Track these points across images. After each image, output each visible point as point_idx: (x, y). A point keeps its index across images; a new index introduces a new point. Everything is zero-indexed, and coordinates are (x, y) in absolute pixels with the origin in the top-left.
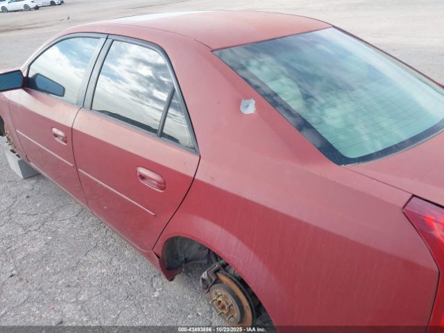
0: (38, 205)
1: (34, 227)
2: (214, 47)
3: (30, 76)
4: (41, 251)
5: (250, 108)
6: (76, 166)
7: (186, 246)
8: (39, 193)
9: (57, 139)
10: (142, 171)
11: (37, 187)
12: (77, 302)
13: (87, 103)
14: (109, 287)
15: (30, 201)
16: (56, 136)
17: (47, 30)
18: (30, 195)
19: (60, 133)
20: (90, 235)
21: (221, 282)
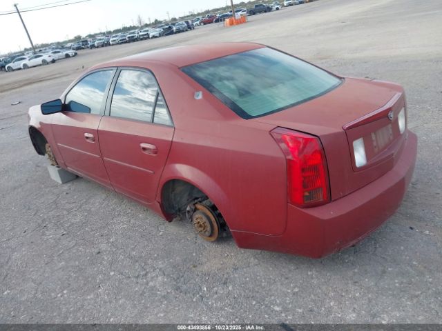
0: (75, 197)
1: (75, 209)
2: (180, 66)
3: (66, 103)
4: (81, 221)
5: (199, 96)
6: (102, 157)
7: (178, 199)
8: (74, 190)
9: (88, 140)
10: (143, 145)
11: (73, 188)
12: (108, 242)
13: (107, 113)
14: (129, 233)
15: (69, 196)
16: (87, 138)
17: (65, 79)
18: (68, 192)
19: (90, 135)
20: (114, 209)
21: (198, 210)
